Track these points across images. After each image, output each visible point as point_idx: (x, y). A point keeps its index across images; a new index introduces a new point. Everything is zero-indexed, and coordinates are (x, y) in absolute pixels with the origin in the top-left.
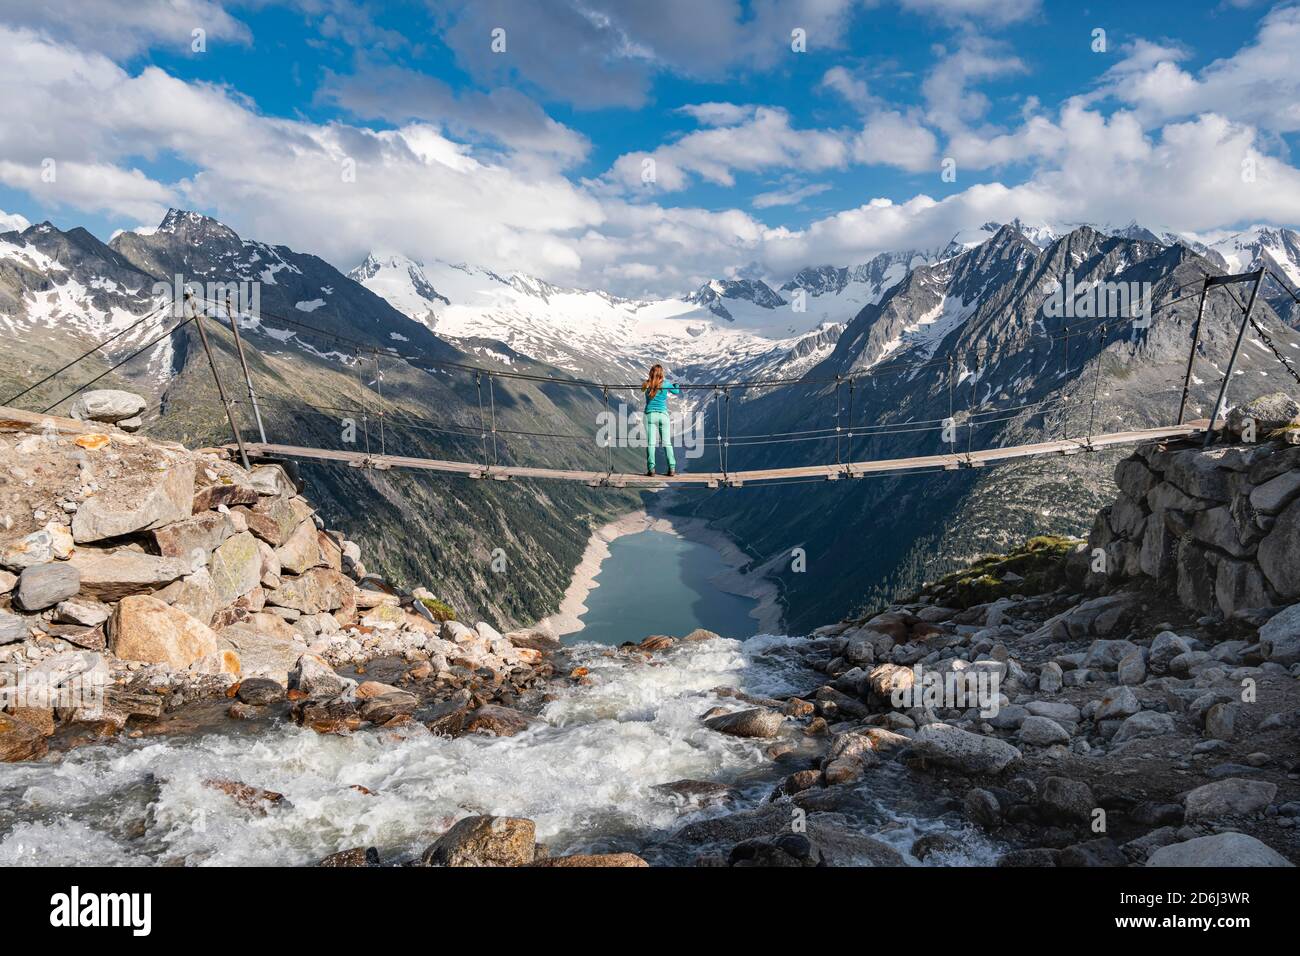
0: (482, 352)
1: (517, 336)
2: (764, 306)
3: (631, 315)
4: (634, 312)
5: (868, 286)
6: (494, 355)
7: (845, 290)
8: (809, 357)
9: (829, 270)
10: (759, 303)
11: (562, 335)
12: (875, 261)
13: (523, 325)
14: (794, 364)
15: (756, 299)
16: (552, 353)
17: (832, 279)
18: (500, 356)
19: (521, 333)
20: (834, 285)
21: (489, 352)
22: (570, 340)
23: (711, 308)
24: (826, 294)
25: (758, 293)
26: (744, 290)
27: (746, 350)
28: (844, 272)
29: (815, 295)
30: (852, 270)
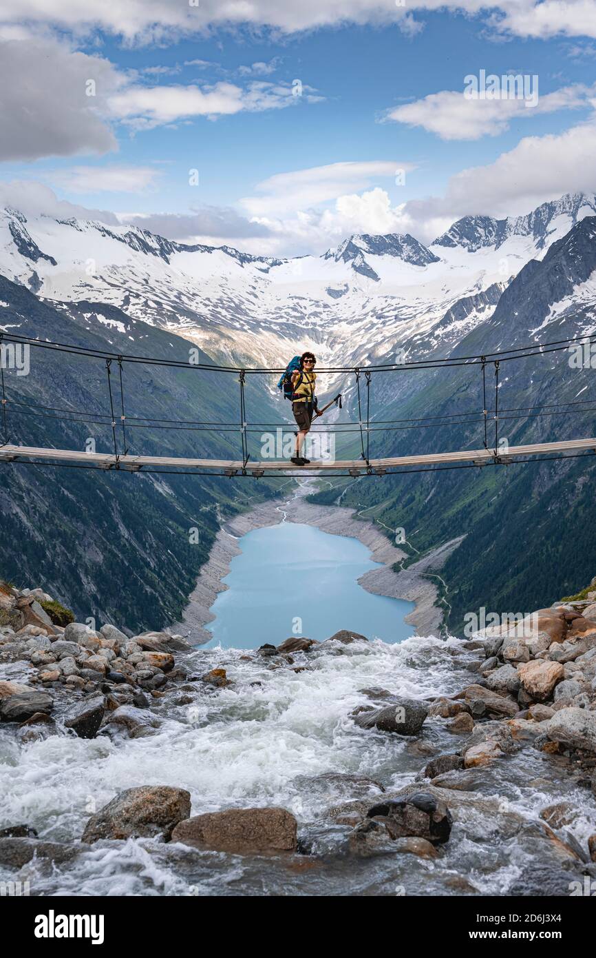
0: (94, 319)
1: (133, 300)
2: (414, 263)
3: (263, 275)
4: (266, 271)
5: (531, 240)
6: (106, 322)
7: (505, 245)
8: (466, 320)
9: (486, 221)
10: (409, 260)
11: (184, 298)
12: (538, 212)
13: (139, 287)
14: (450, 328)
15: (404, 255)
16: (174, 319)
17: (490, 232)
18: (113, 322)
19: (138, 296)
20: (492, 239)
21: (101, 318)
22: (193, 304)
23: (353, 266)
24: (484, 249)
25: (407, 249)
26: (391, 245)
27: (395, 313)
28: (503, 224)
29: (470, 251)
30: (511, 222)
